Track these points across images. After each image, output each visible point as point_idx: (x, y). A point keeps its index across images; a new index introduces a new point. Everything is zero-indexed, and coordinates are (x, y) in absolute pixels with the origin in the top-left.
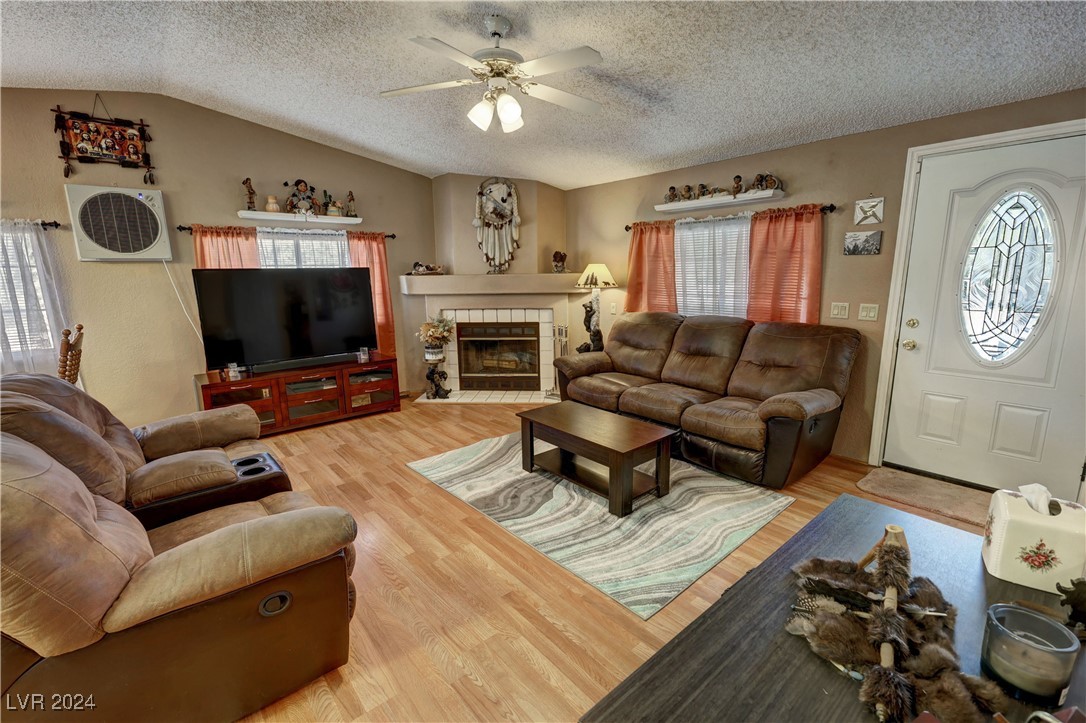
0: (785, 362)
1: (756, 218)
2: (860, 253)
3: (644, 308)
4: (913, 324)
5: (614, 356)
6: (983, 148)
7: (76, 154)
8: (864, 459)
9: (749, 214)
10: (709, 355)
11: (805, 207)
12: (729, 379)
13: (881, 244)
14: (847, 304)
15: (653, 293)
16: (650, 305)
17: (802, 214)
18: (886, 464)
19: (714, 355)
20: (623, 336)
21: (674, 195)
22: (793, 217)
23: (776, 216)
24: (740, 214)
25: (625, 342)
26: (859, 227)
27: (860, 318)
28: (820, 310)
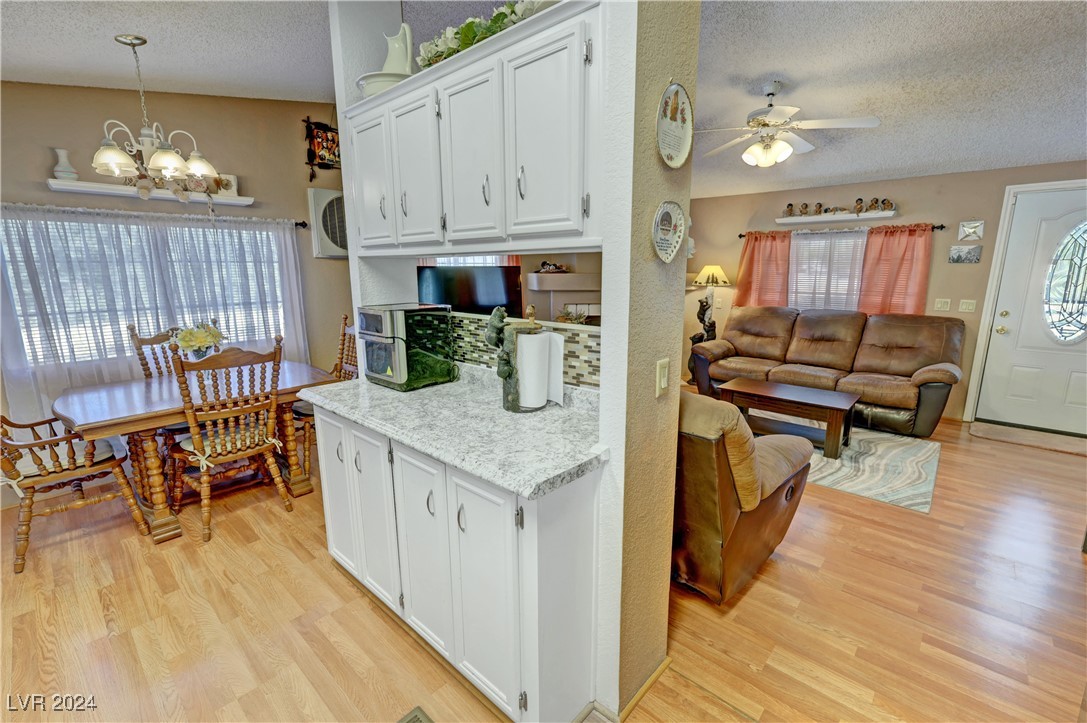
0: (908, 344)
1: (871, 232)
2: (963, 261)
3: (753, 304)
4: (1005, 314)
5: (736, 344)
6: (1065, 190)
7: (318, 161)
8: (958, 417)
9: (866, 229)
10: (834, 341)
11: (918, 225)
12: (855, 358)
13: (980, 256)
14: (949, 300)
15: (762, 290)
16: (760, 301)
17: (915, 231)
18: (977, 420)
19: (838, 340)
20: (742, 327)
21: (790, 210)
22: (907, 233)
23: (891, 232)
24: (857, 229)
25: (745, 332)
26: (963, 242)
27: (960, 310)
28: (925, 304)
